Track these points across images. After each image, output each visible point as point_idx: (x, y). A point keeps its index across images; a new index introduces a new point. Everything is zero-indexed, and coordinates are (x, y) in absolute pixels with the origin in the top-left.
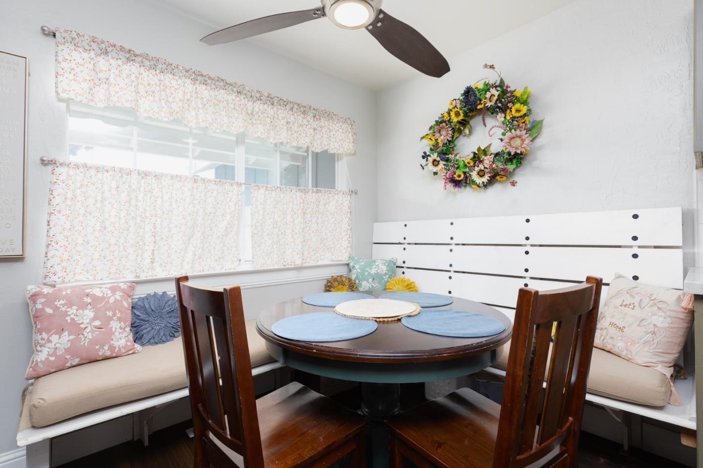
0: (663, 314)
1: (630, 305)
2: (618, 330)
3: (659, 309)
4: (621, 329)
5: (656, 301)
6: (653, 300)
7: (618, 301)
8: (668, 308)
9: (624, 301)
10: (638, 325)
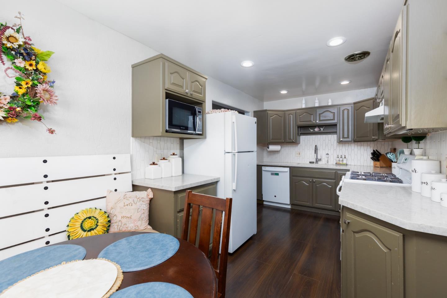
0: (144, 203)
1: (129, 204)
2: (128, 219)
3: (143, 201)
4: (130, 218)
5: (140, 199)
6: (138, 199)
7: (122, 204)
8: (146, 200)
9: (124, 203)
10: (138, 212)
